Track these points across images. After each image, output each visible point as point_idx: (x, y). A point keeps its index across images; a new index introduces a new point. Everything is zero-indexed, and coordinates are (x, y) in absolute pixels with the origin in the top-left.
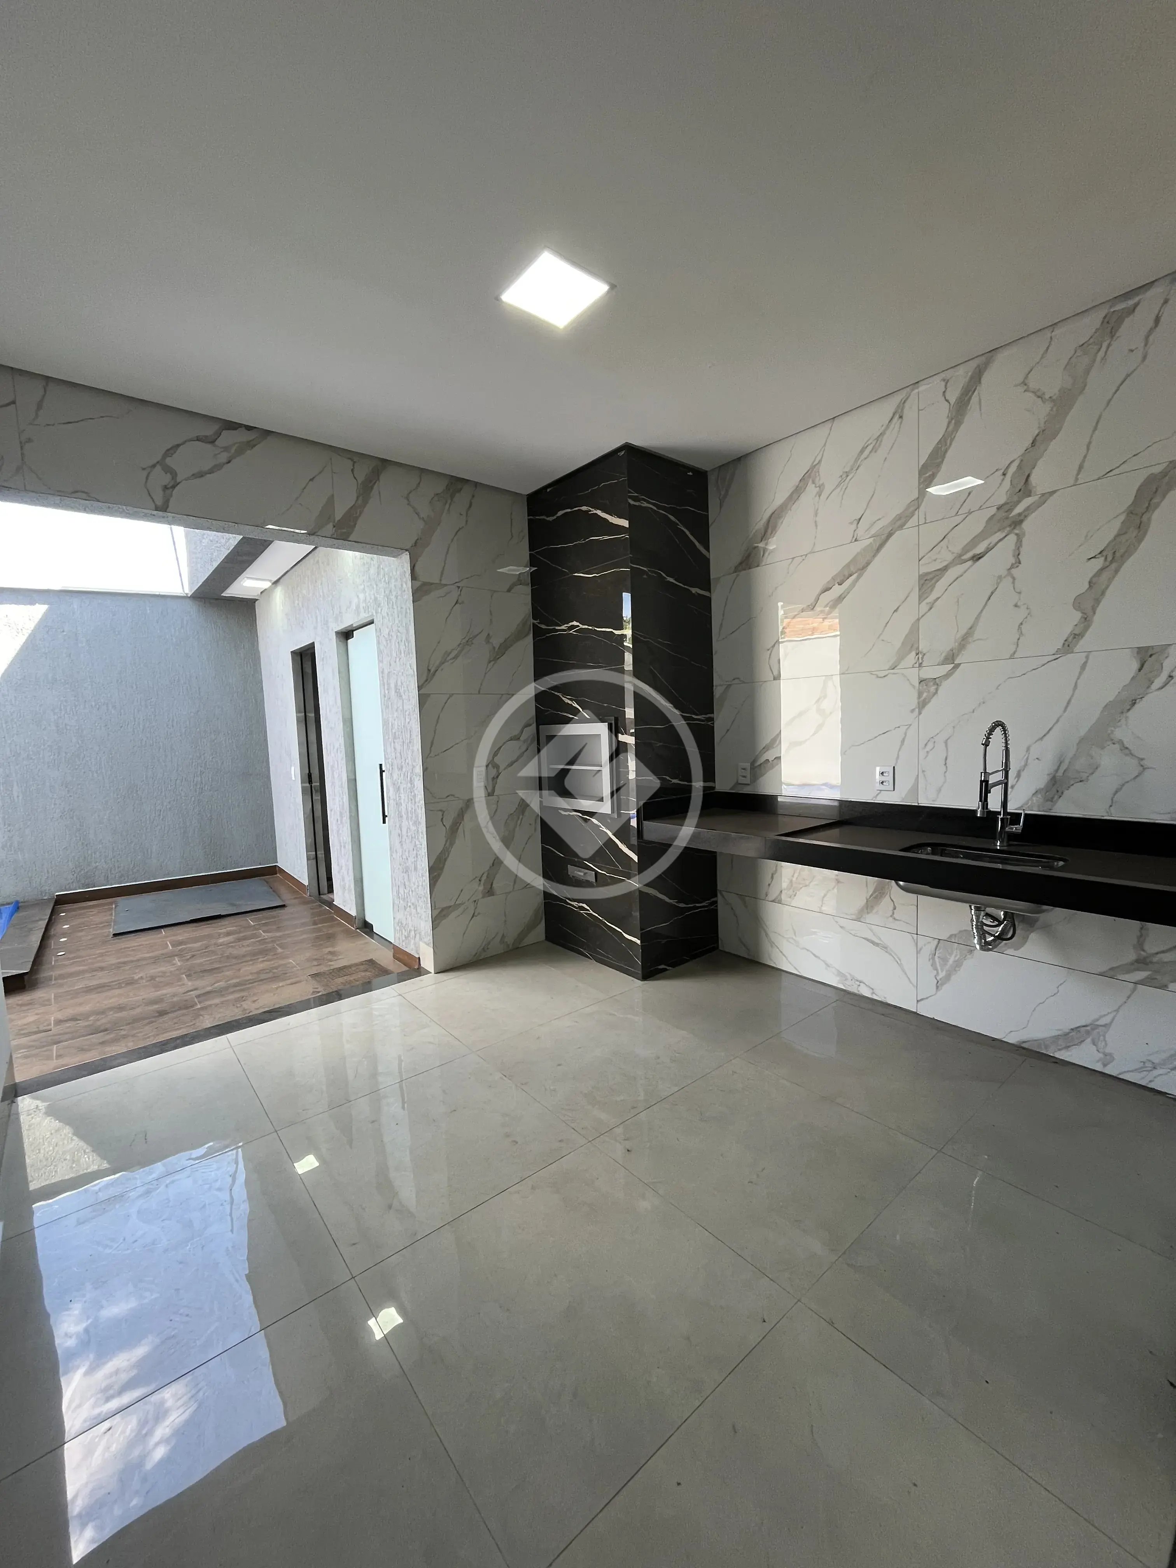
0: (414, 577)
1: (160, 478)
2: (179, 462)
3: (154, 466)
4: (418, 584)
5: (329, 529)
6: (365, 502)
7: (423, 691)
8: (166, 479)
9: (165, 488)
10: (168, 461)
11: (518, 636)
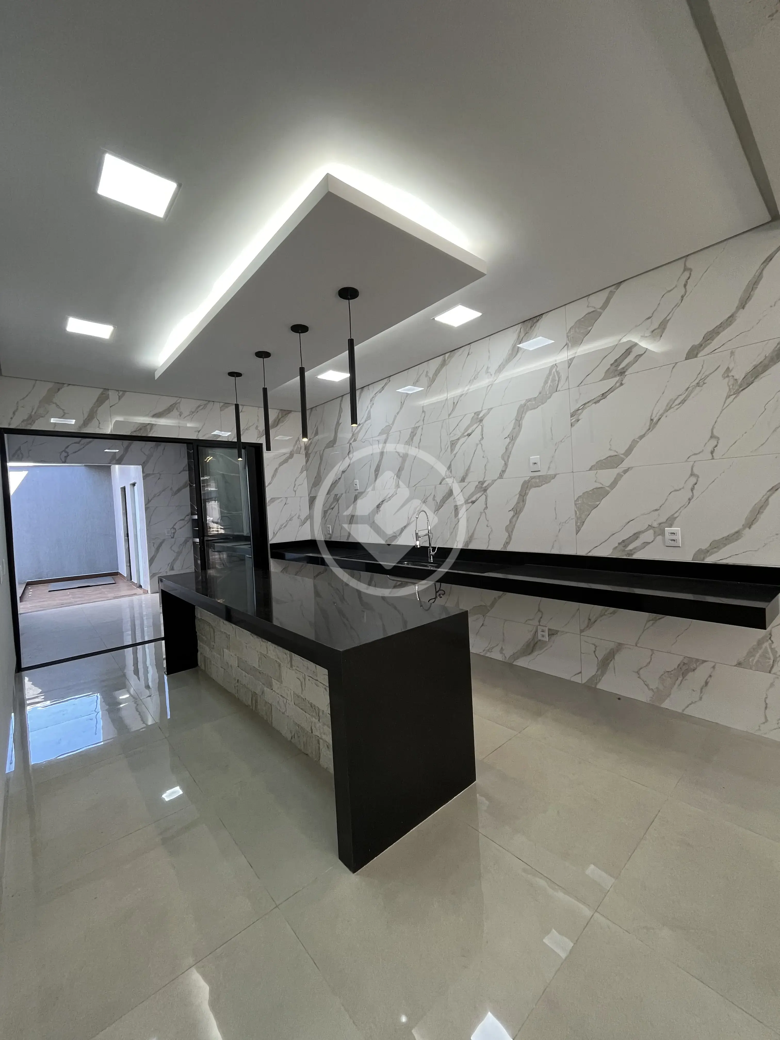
0: (143, 472)
1: (64, 454)
2: (70, 450)
3: (62, 452)
4: (144, 474)
5: (114, 461)
6: (126, 453)
7: (147, 506)
8: (66, 454)
9: (65, 457)
10: (66, 450)
11: (184, 486)
